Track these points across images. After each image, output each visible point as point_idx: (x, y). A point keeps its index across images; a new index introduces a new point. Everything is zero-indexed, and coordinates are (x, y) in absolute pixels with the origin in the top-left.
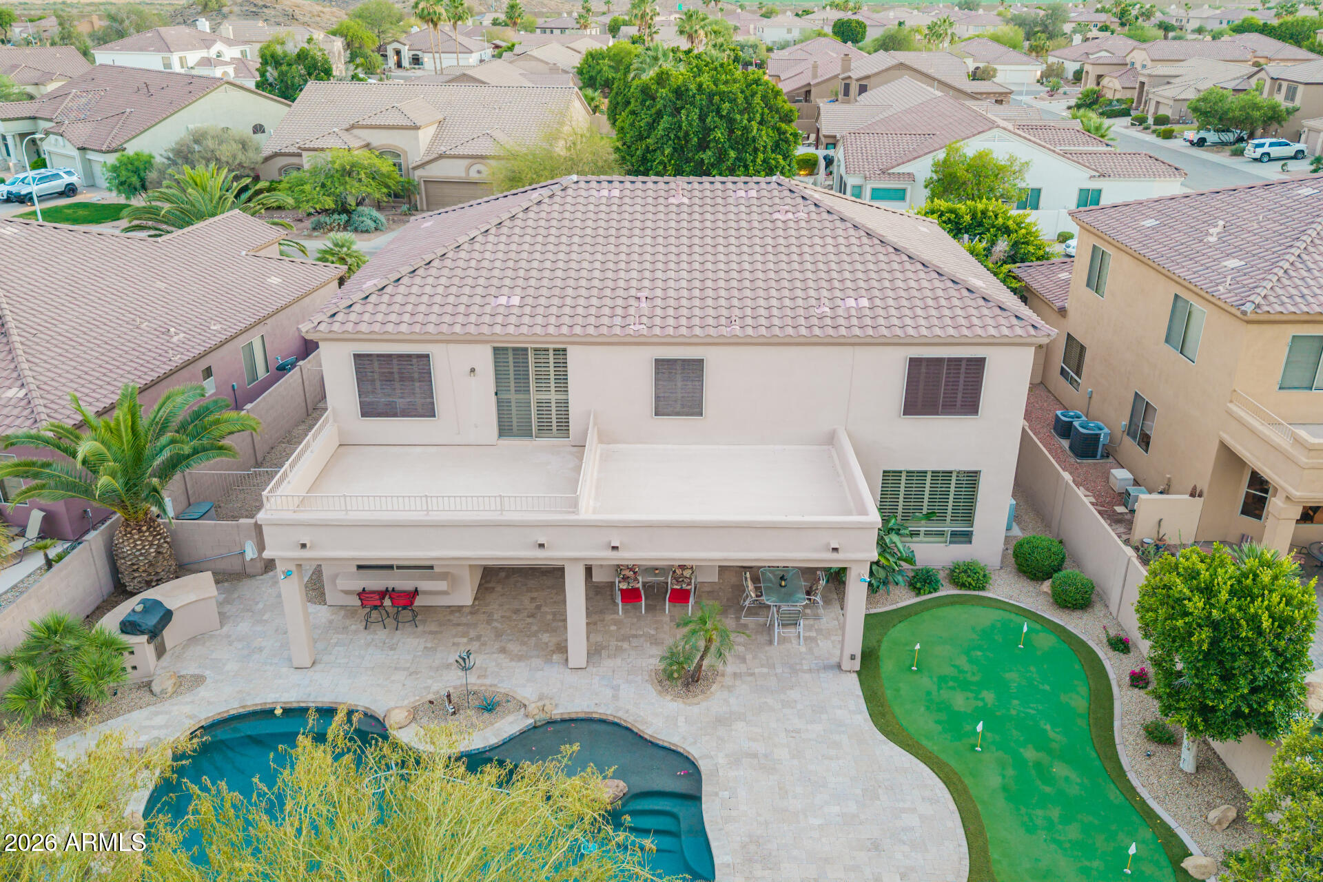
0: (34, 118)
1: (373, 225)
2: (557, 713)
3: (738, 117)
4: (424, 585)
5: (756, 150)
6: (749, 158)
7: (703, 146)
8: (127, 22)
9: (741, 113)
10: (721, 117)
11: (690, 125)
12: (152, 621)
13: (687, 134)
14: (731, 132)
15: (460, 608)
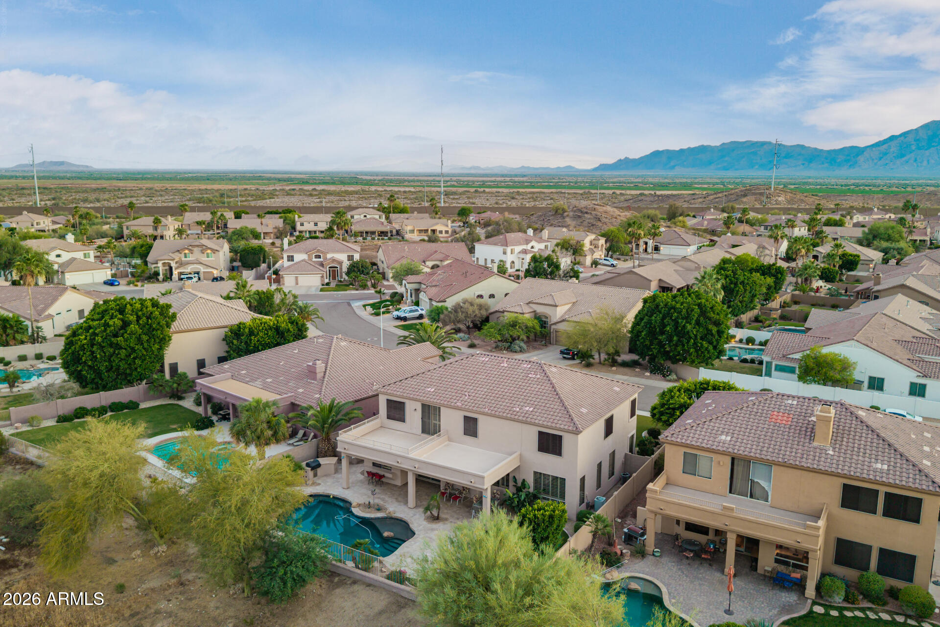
0: (420, 283)
1: (518, 349)
2: (394, 515)
3: (680, 321)
4: (387, 475)
5: (690, 338)
6: (685, 341)
7: (662, 332)
8: (502, 226)
9: (683, 318)
10: (673, 320)
11: (656, 322)
12: (313, 465)
13: (655, 326)
14: (677, 328)
15: (396, 486)
